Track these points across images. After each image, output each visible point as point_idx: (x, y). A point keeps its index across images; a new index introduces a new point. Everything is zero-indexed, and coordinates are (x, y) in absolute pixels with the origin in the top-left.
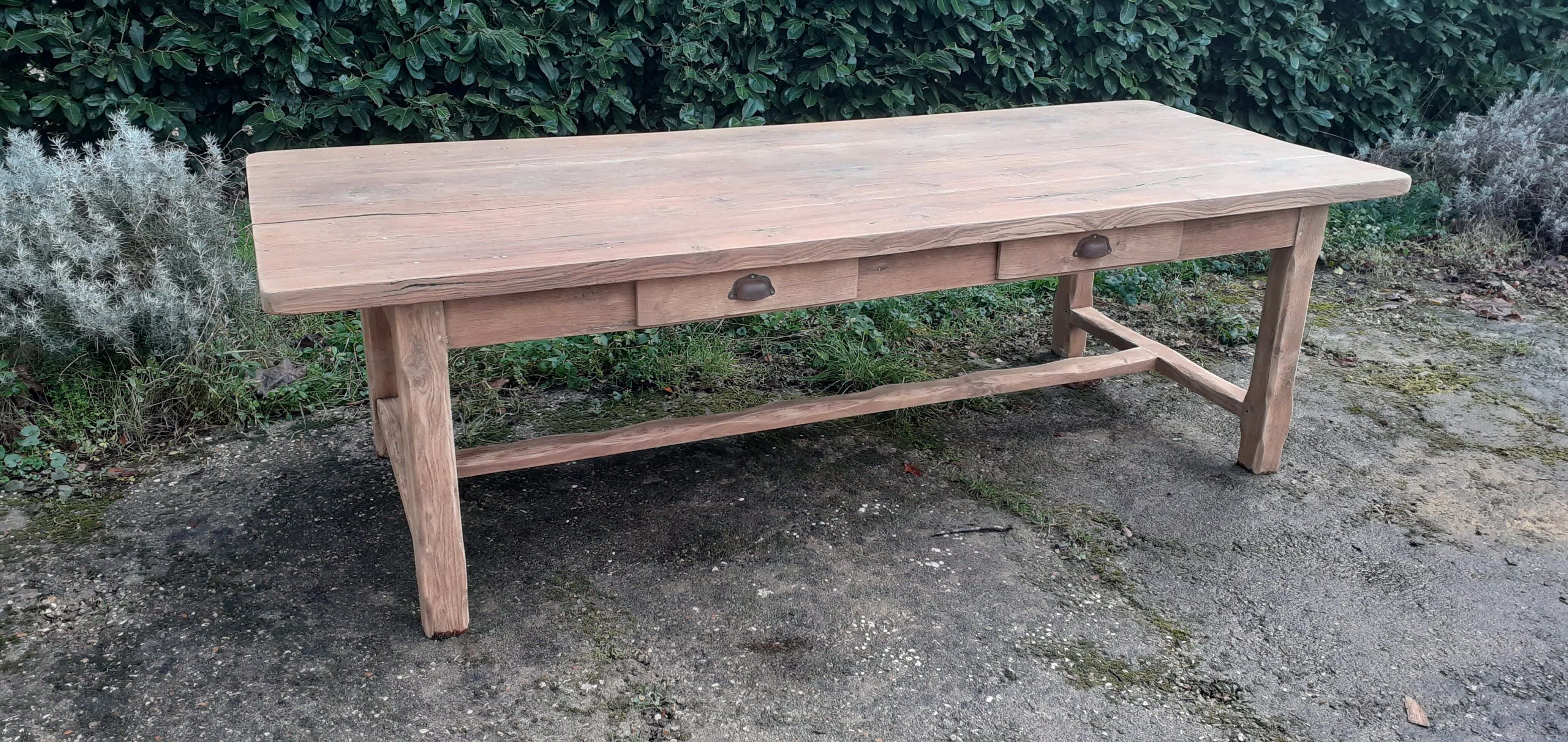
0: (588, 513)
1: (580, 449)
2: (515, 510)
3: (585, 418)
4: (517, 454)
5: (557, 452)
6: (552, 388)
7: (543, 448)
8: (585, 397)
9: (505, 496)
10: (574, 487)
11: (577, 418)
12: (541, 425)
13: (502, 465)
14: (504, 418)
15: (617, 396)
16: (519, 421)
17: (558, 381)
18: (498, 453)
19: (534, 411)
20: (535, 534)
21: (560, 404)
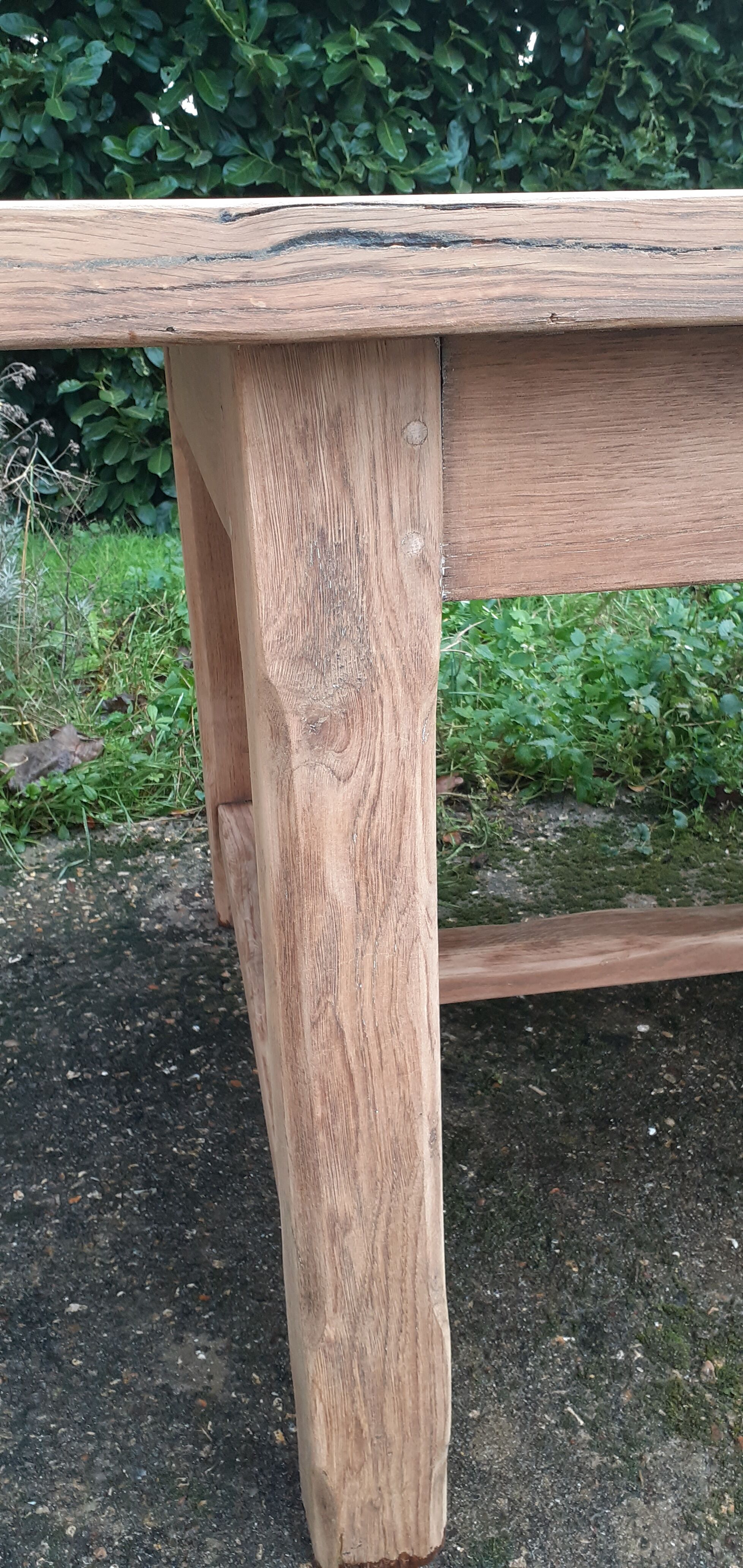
0: (697, 1111)
1: (688, 950)
2: (516, 1085)
3: (621, 860)
4: (534, 955)
5: (635, 955)
6: (541, 798)
7: (599, 943)
8: (609, 818)
9: (486, 1039)
10: (643, 1028)
11: (605, 862)
12: (534, 873)
13: (501, 982)
14: (459, 855)
15: (681, 820)
16: (491, 862)
17: (553, 785)
18: (489, 950)
19: (515, 841)
20: (581, 1167)
21: (564, 830)
